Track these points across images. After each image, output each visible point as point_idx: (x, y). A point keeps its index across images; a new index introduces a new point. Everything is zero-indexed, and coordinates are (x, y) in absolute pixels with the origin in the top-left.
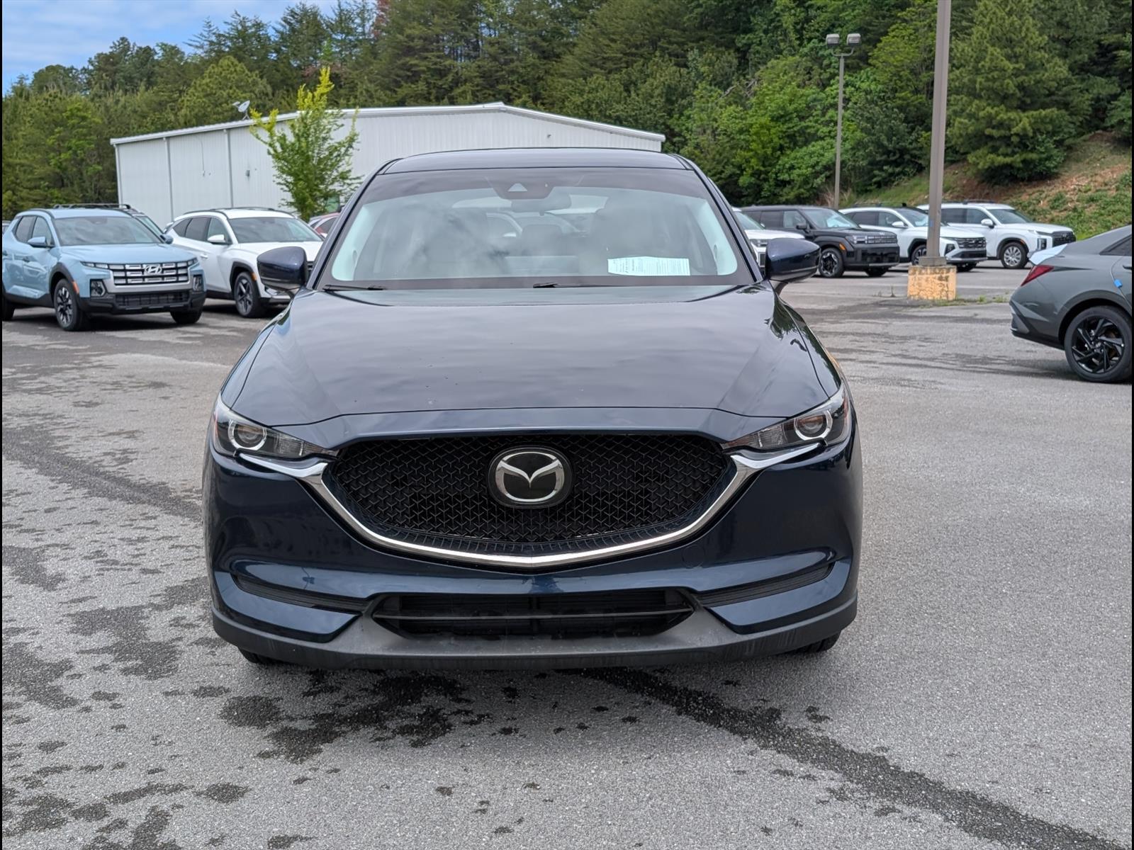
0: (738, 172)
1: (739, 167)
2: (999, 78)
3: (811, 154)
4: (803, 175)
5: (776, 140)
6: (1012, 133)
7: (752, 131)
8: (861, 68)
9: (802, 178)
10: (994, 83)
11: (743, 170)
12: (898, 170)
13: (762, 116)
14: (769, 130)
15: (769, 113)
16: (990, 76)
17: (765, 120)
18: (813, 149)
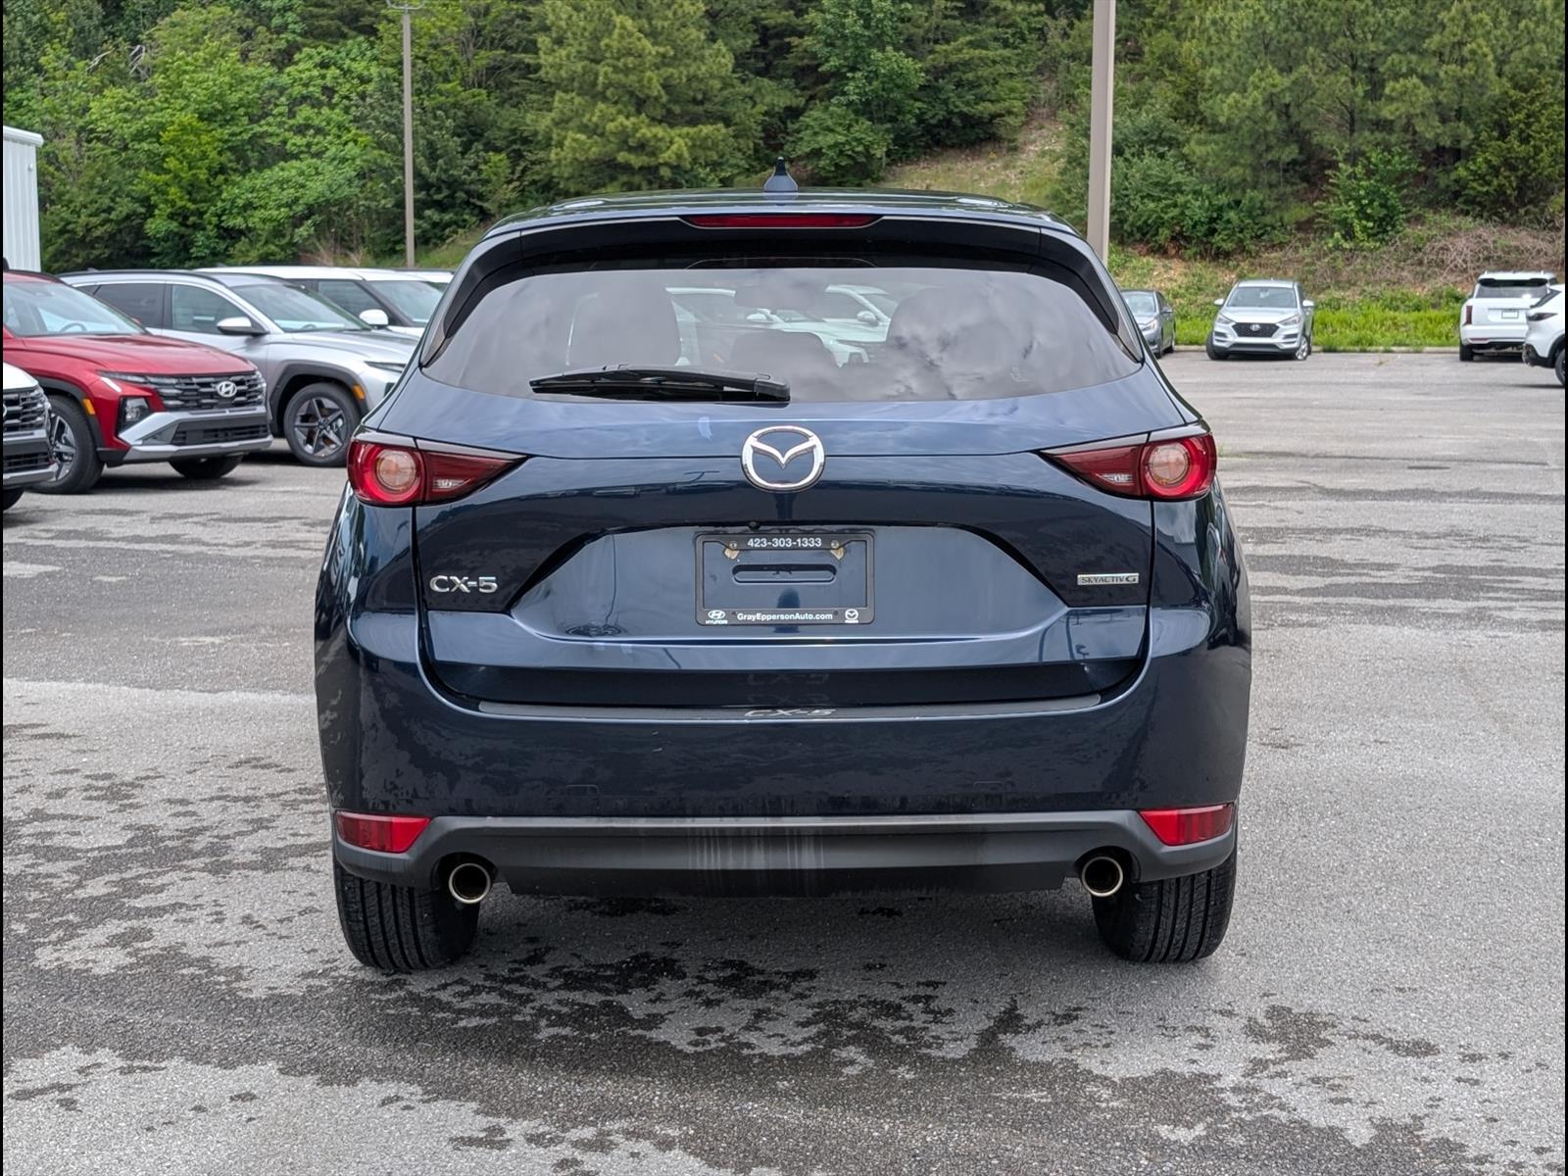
0: (143, 210)
1: (145, 201)
2: (634, 68)
3: (282, 183)
4: (271, 220)
5: (213, 154)
6: (661, 161)
7: (165, 136)
8: (344, 36)
9: (269, 226)
10: (627, 75)
11: (151, 209)
12: (447, 217)
13: (182, 109)
14: (198, 135)
15: (193, 106)
16: (620, 64)
17: (188, 117)
18: (286, 174)
